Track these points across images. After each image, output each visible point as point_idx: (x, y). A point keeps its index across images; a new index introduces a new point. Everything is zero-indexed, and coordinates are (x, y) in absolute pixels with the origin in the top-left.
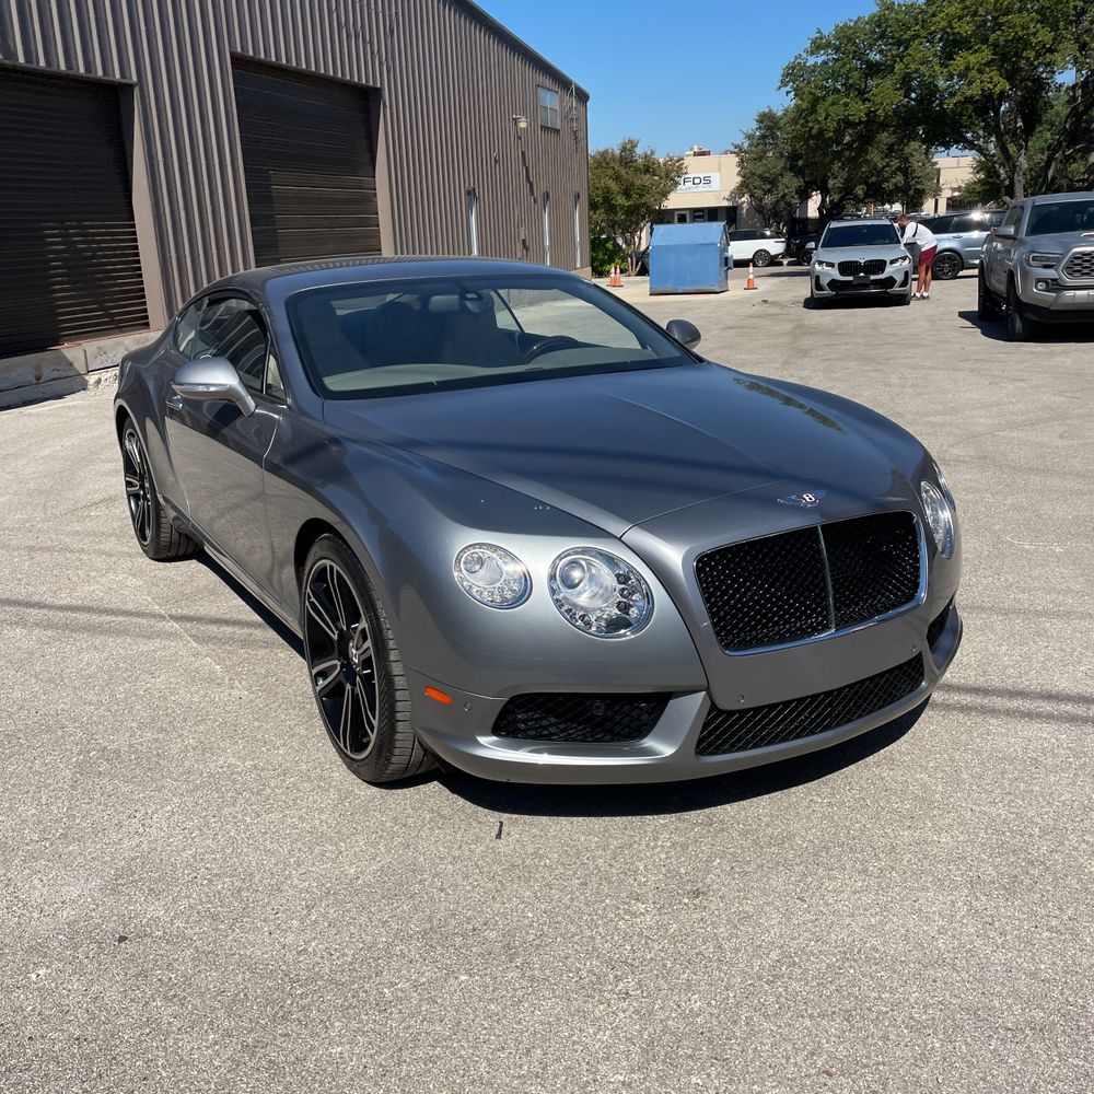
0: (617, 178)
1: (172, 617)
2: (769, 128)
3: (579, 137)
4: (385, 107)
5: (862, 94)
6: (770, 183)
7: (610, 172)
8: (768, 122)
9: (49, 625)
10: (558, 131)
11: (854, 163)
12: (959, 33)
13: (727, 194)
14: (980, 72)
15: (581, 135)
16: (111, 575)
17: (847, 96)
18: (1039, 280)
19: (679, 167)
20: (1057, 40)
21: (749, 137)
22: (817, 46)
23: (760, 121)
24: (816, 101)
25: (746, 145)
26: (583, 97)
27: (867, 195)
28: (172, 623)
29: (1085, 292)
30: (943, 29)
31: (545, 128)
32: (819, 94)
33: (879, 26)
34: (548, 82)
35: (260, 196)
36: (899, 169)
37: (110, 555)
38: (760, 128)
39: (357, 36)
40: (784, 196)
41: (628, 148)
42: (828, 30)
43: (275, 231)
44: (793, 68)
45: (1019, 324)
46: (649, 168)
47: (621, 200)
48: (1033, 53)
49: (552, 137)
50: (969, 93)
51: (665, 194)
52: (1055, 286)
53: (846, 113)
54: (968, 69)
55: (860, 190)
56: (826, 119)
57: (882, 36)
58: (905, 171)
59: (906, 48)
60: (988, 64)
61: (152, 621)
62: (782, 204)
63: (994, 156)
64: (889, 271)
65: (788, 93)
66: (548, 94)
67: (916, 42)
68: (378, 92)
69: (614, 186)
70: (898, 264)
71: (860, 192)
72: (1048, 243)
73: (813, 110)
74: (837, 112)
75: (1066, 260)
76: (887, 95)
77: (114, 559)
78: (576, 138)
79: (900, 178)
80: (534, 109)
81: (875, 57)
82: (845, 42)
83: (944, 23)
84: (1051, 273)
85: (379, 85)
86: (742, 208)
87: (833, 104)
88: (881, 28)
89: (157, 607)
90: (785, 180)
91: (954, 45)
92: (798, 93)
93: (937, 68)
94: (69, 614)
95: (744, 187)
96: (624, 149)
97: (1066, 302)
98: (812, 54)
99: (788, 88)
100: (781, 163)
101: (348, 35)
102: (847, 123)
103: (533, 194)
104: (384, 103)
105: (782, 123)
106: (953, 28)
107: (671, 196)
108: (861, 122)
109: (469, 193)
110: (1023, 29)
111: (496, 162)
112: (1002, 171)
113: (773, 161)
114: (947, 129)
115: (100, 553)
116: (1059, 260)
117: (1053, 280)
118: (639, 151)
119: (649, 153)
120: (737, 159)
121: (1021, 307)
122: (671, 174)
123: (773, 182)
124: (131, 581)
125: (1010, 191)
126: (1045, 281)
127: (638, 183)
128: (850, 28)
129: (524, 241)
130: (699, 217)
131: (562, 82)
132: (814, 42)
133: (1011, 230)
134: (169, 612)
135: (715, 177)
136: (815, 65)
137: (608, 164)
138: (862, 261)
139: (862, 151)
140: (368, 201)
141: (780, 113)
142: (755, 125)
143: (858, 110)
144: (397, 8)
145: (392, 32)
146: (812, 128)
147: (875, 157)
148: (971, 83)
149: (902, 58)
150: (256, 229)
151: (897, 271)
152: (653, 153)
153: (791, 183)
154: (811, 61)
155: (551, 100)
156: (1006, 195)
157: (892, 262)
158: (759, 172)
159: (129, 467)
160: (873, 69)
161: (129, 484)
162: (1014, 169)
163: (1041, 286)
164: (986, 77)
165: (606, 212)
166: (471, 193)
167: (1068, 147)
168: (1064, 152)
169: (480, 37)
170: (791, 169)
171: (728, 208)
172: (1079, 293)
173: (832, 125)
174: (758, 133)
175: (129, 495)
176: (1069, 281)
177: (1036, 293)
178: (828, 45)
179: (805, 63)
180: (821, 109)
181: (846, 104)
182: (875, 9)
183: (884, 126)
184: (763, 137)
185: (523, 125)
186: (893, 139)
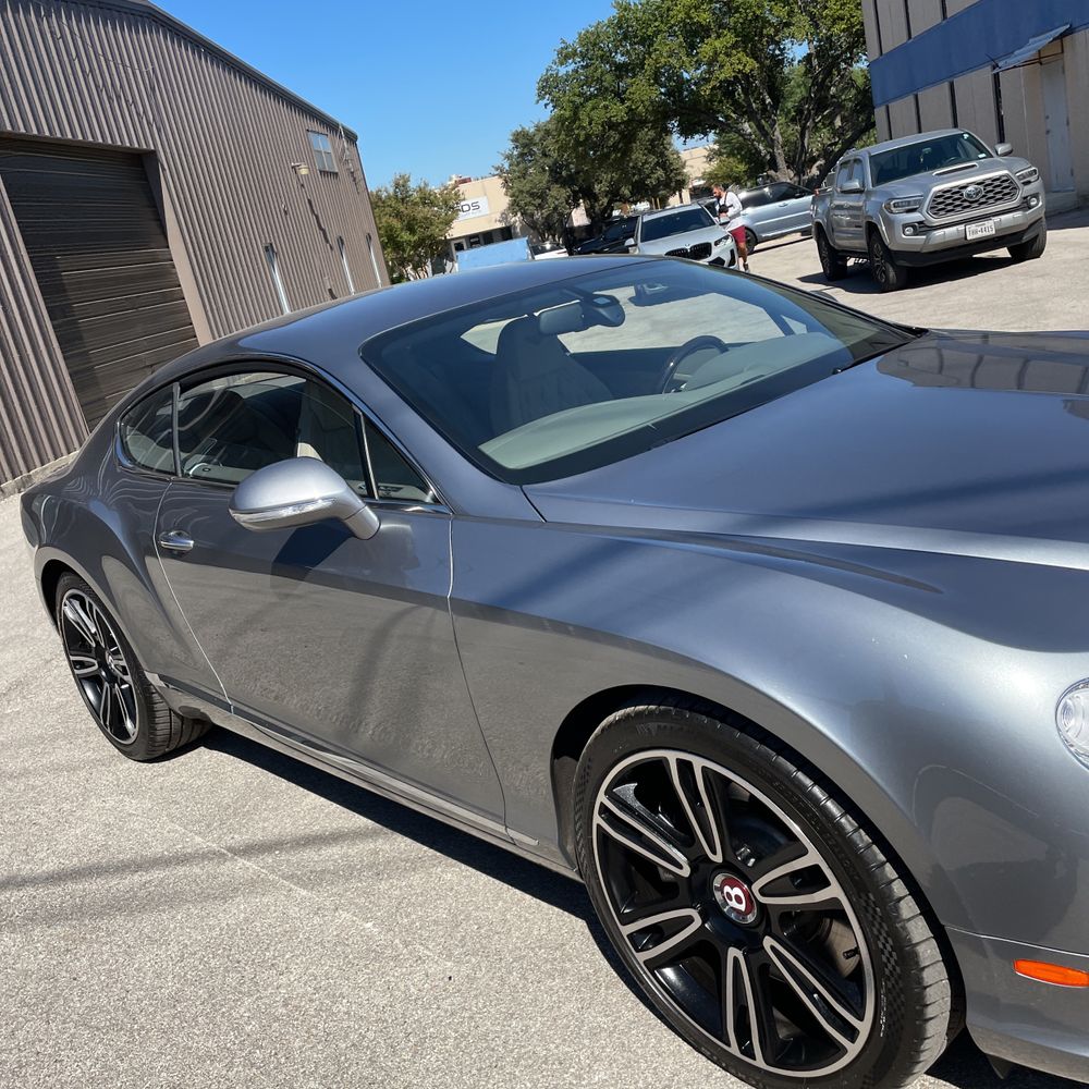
0: (398, 215)
1: (235, 851)
2: (525, 146)
3: (357, 177)
4: (164, 169)
5: (620, 96)
6: (539, 197)
7: (388, 210)
8: (524, 141)
9: (52, 917)
10: (337, 174)
11: (619, 165)
12: (698, 22)
13: (498, 216)
14: (728, 55)
15: (358, 175)
16: (95, 802)
17: (605, 99)
18: (905, 226)
19: (456, 194)
20: (791, 13)
21: (508, 157)
22: (565, 56)
23: (515, 140)
24: (576, 109)
25: (506, 166)
26: (352, 138)
27: (633, 194)
28: (241, 862)
29: (954, 228)
30: (683, 21)
31: (324, 173)
32: (578, 100)
33: (620, 28)
34: (315, 126)
35: (52, 287)
36: (657, 164)
37: (72, 769)
38: (517, 147)
39: (118, 97)
40: (555, 209)
41: (401, 185)
42: (572, 39)
43: (75, 322)
44: (547, 80)
45: (892, 274)
46: (426, 199)
47: (406, 236)
48: (773, 30)
49: (331, 180)
50: (722, 77)
51: (448, 223)
52: (921, 228)
53: (608, 115)
54: (716, 54)
55: (626, 191)
56: (590, 124)
57: (625, 37)
58: (664, 164)
59: (651, 45)
60: (734, 46)
61: (210, 867)
62: (556, 216)
63: (750, 134)
64: (716, 252)
65: (546, 105)
66: (320, 137)
67: (659, 37)
68: (153, 154)
69: (396, 224)
70: (722, 244)
71: (627, 192)
72: (903, 188)
73: (575, 117)
74: (599, 116)
75: (927, 202)
76: (644, 92)
77: (83, 774)
78: (354, 180)
79: (660, 172)
80: (310, 155)
81: (620, 59)
82: (590, 48)
83: (681, 15)
84: (916, 217)
85: (153, 148)
86: (515, 228)
87: (593, 109)
88: (624, 29)
89: (198, 839)
90: (554, 192)
91: (694, 34)
92: (556, 103)
93: (684, 58)
94: (70, 886)
95: (515, 206)
96: (397, 186)
97: (936, 242)
98: (562, 64)
99: (545, 101)
100: (546, 177)
101: (109, 98)
102: (611, 125)
103: (327, 241)
104: (162, 166)
105: (537, 139)
106: (691, 18)
107: (455, 224)
108: (623, 122)
109: (267, 249)
110: (759, 8)
111: (286, 213)
112: (761, 148)
113: (537, 177)
114: (703, 117)
115: (56, 769)
116: (921, 203)
117: (920, 223)
118: (412, 185)
119: (422, 185)
120: (501, 181)
121: (891, 256)
122: (450, 204)
123: (542, 196)
124: (131, 805)
125: (773, 165)
126: (912, 225)
127: (419, 216)
128: (592, 33)
129: (330, 290)
130: (478, 243)
131: (331, 126)
132: (560, 53)
133: (856, 184)
134: (223, 844)
135: (483, 202)
136: (567, 75)
137: (383, 202)
138: (688, 248)
139: (626, 152)
140: (167, 274)
141: (532, 130)
142: (511, 145)
143: (618, 112)
144: (152, 64)
145: (153, 89)
146: (578, 135)
147: (638, 155)
148: (722, 66)
149: (650, 54)
150: (55, 322)
151: (723, 251)
152: (426, 185)
153: (559, 194)
154: (563, 71)
155: (324, 143)
156: (770, 169)
157: (716, 244)
158: (527, 188)
159: (74, 640)
160: (621, 70)
161: (74, 665)
162: (771, 144)
163: (909, 230)
164: (734, 59)
165: (394, 249)
166: (269, 249)
167: (817, 115)
168: (814, 120)
169: (241, 86)
170: (556, 182)
171: (501, 229)
172: (947, 230)
173: (597, 129)
174: (515, 153)
175: (80, 680)
176: (936, 221)
177: (905, 240)
178: (574, 54)
179: (557, 74)
180: (582, 115)
181: (606, 107)
182: (615, 12)
183: (643, 123)
184: (522, 155)
185: (304, 171)
186: (652, 134)
